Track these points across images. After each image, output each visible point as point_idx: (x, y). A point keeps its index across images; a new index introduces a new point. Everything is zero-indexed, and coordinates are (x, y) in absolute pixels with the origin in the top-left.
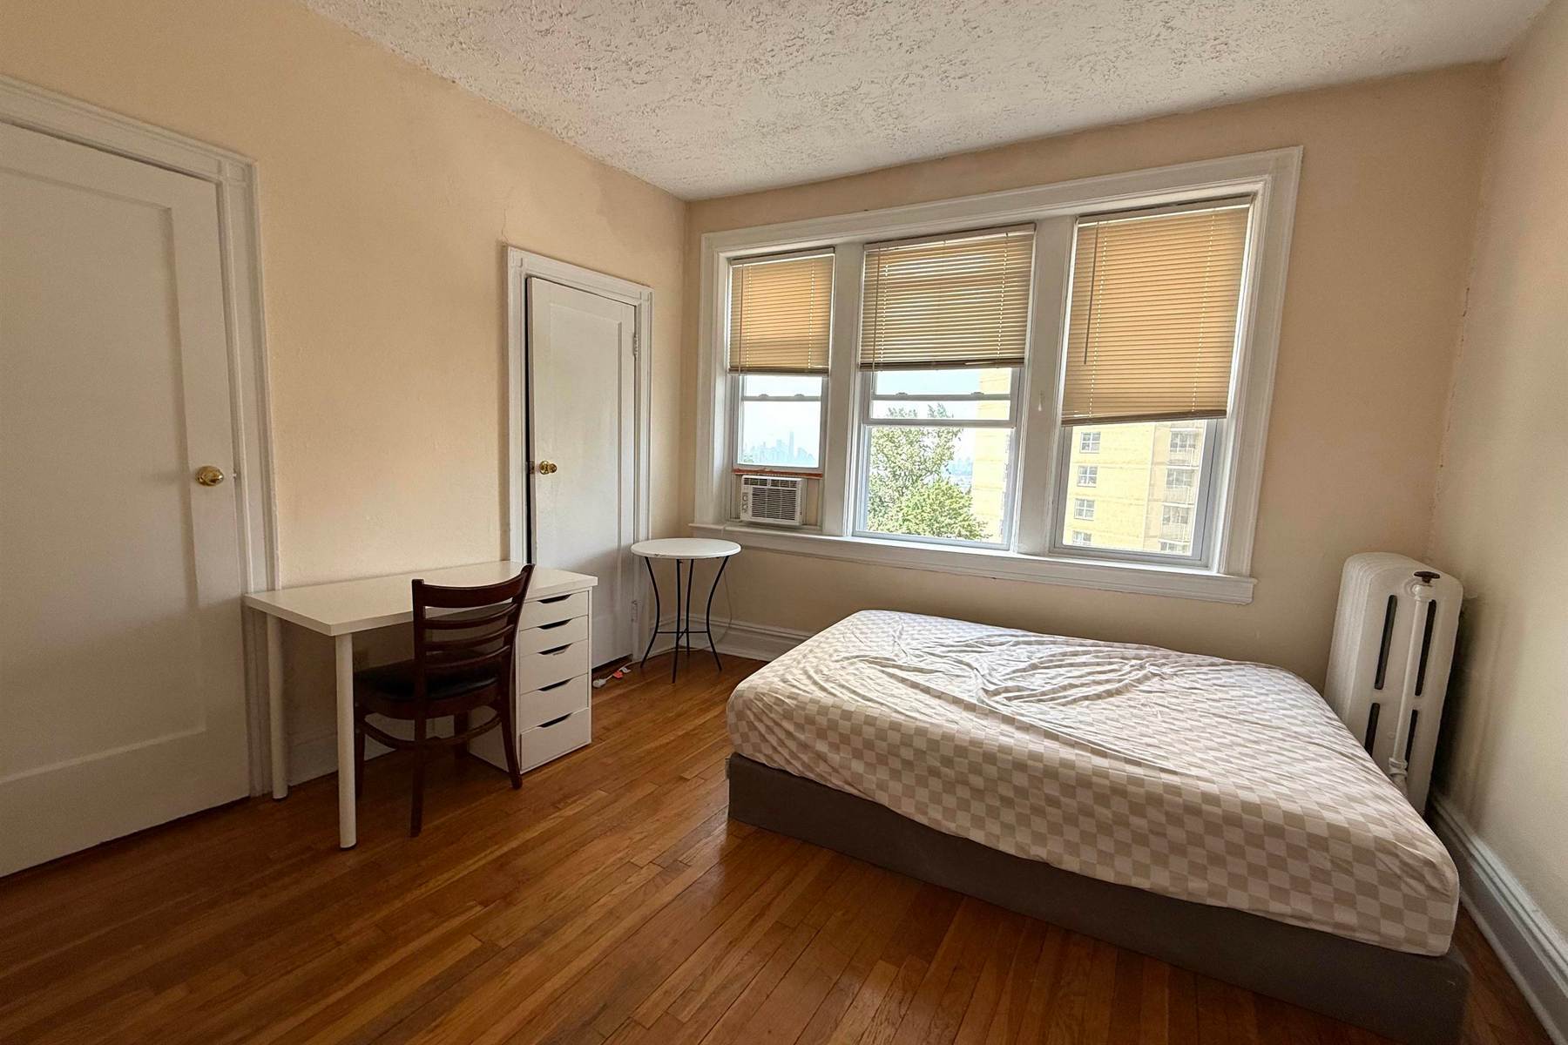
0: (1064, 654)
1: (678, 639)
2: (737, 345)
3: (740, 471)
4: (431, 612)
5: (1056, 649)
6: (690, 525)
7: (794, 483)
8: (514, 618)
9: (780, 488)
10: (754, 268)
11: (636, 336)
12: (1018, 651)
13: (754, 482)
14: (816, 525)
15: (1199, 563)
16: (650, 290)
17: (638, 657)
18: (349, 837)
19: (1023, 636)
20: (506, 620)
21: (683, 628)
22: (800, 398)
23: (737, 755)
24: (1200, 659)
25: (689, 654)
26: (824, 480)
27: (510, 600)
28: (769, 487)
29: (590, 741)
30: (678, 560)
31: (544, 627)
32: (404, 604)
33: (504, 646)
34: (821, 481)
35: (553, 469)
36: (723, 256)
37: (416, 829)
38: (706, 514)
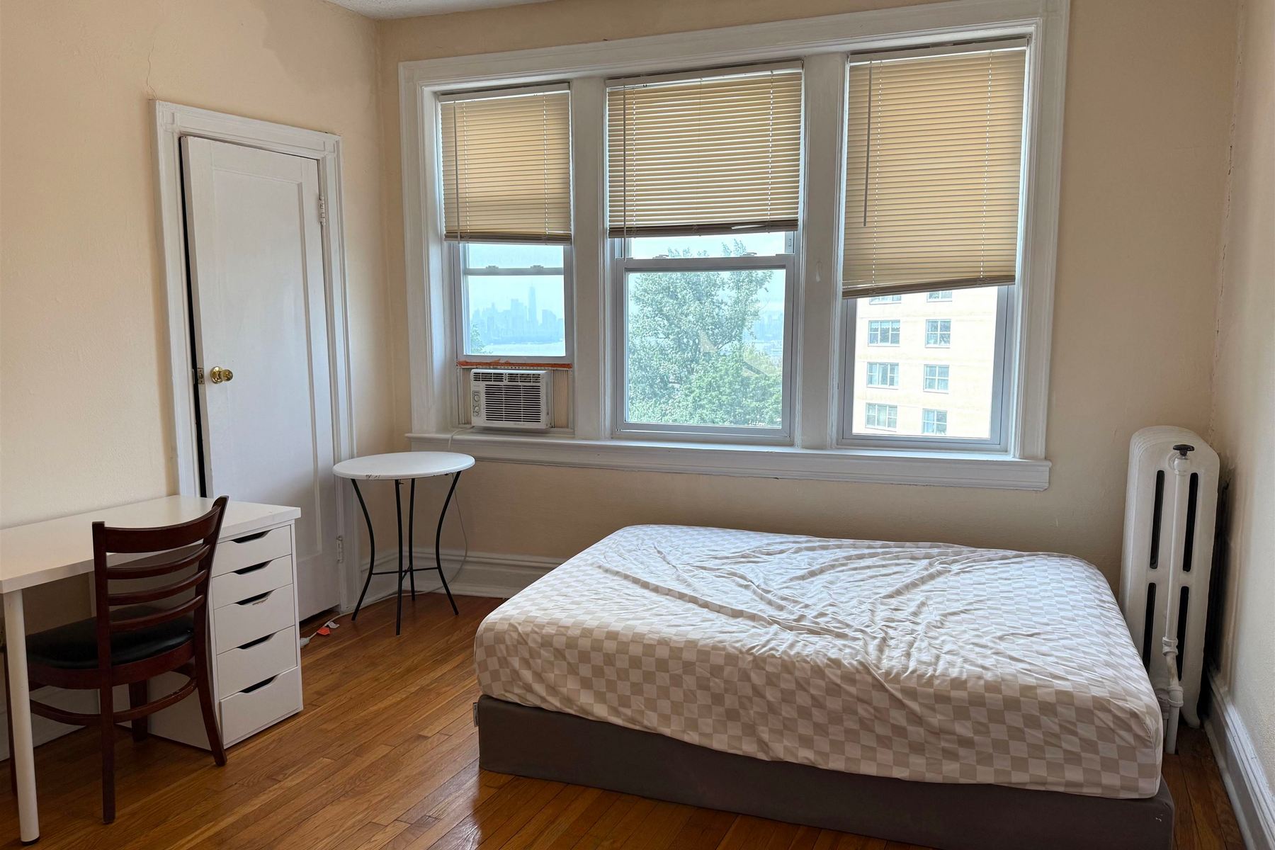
0: (849, 558)
1: (401, 579)
2: (454, 203)
3: (467, 363)
4: (114, 559)
5: (841, 553)
6: (407, 435)
7: (537, 377)
8: (206, 562)
9: (520, 384)
10: (469, 106)
11: (321, 198)
12: (799, 558)
13: (486, 377)
14: (568, 427)
15: (998, 447)
16: (336, 138)
17: (347, 607)
18: (31, 828)
19: (807, 542)
20: (196, 564)
21: (406, 566)
22: (538, 271)
23: (486, 697)
24: (992, 553)
25: (413, 599)
26: (573, 372)
27: (201, 541)
28: (506, 382)
29: (301, 708)
30: (397, 481)
31: (240, 572)
32: (84, 552)
33: (197, 596)
34: (570, 373)
35: (228, 376)
36: (428, 90)
37: (109, 817)
38: (426, 422)
